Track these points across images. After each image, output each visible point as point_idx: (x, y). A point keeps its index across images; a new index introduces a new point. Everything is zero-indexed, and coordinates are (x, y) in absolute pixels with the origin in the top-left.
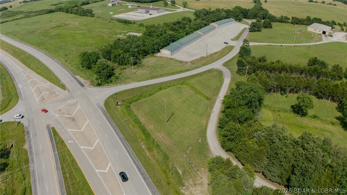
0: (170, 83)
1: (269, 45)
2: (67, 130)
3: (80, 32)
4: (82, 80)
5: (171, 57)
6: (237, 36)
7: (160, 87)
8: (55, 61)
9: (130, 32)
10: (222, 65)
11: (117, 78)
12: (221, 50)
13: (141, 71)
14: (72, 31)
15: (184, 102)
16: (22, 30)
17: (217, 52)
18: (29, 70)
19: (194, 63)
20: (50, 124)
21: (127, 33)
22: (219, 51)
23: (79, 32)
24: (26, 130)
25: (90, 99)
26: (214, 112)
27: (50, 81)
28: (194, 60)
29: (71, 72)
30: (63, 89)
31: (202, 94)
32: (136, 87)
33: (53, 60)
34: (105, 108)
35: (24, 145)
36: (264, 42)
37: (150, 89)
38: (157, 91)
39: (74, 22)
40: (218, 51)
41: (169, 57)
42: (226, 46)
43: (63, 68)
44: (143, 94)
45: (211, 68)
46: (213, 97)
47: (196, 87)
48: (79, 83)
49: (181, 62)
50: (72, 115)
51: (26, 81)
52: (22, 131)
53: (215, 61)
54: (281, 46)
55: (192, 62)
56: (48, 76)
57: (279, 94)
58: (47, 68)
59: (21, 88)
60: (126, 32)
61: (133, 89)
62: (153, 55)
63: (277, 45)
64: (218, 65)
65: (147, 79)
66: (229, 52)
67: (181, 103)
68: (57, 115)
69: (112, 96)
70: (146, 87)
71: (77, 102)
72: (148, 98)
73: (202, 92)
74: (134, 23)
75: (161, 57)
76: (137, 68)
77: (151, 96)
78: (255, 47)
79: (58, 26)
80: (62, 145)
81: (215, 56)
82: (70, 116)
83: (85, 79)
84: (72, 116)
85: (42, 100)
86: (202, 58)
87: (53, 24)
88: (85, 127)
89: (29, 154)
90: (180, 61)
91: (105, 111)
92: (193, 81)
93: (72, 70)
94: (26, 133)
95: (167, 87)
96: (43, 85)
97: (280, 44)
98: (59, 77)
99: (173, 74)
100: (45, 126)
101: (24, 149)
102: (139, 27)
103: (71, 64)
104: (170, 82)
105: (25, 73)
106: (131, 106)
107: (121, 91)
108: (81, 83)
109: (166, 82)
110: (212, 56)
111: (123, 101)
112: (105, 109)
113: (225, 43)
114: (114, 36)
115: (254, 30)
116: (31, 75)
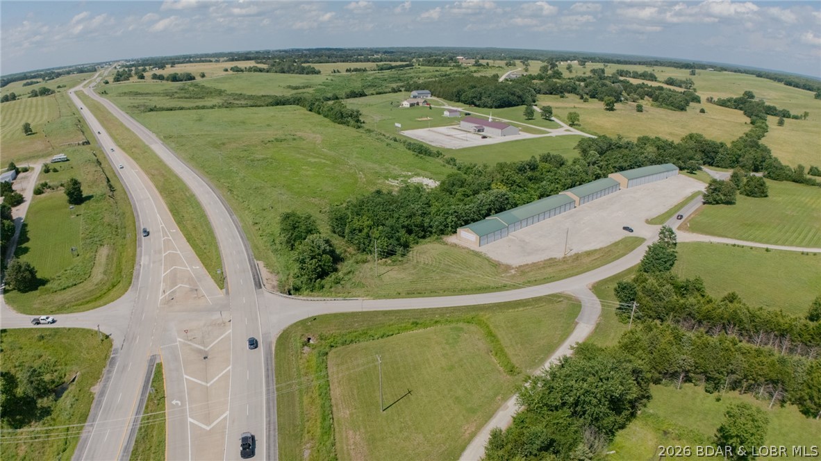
0: (442, 315)
1: (734, 245)
2: (182, 376)
3: (316, 160)
4: (264, 273)
5: (477, 249)
6: (667, 212)
7: (417, 319)
8: (233, 220)
9: (418, 175)
10: (590, 287)
11: (337, 282)
12: (608, 246)
13: (395, 272)
14: (301, 156)
15: (451, 368)
16: (202, 135)
17: (596, 250)
18: (176, 229)
19: (527, 270)
20: (160, 355)
21: (412, 176)
22: (600, 249)
23: (313, 160)
24: (112, 356)
25: (257, 319)
26: (508, 407)
27: (203, 263)
28: (527, 265)
29: (250, 252)
30: (218, 285)
31: (506, 355)
32: (364, 310)
33: (230, 215)
34: (276, 347)
35: (94, 385)
36: (726, 237)
37: (392, 320)
38: (406, 329)
39: (314, 136)
40: (598, 247)
41: (472, 249)
42: (626, 238)
43: (242, 237)
44: (371, 330)
45: (557, 292)
46: (526, 367)
47: (500, 337)
48: (254, 279)
49: (496, 265)
50: (207, 347)
51: (160, 252)
52: (103, 356)
53: (579, 274)
54: (767, 250)
55: (522, 269)
56: (205, 251)
57: (700, 389)
58: (211, 233)
59: (144, 265)
60: (410, 173)
61: (354, 315)
62: (441, 238)
63: (756, 248)
64: (578, 286)
65: (399, 295)
66: (624, 255)
67: (442, 368)
68: (180, 339)
69: (303, 323)
70: (384, 315)
71: (230, 321)
72: (376, 342)
73: (506, 350)
74: (439, 154)
75: (456, 245)
76: (390, 265)
77: (385, 339)
78: (698, 246)
79: (277, 140)
80: (158, 405)
81: (587, 260)
82: (202, 348)
83: (271, 273)
84: (207, 349)
85: (168, 301)
86: (551, 262)
87: (270, 134)
88: (219, 378)
89: (93, 405)
90: (495, 261)
91: (271, 354)
92: (500, 317)
93: (256, 247)
94: (108, 362)
95: (432, 322)
96: (186, 267)
97: (765, 246)
98: (224, 256)
99: (463, 291)
100: (147, 357)
101: (91, 392)
102: (444, 166)
103: (260, 232)
104: (443, 311)
105: (165, 234)
106: (330, 354)
107: (327, 315)
108: (259, 279)
109: (434, 311)
110: (579, 258)
111: (322, 339)
112: (273, 348)
113: (625, 228)
114: (380, 181)
115: (715, 201)
116: (174, 240)
